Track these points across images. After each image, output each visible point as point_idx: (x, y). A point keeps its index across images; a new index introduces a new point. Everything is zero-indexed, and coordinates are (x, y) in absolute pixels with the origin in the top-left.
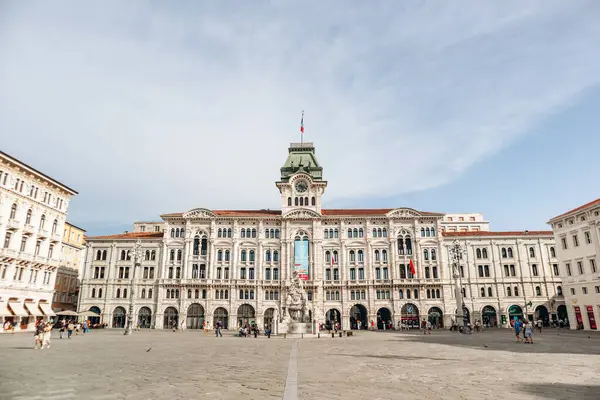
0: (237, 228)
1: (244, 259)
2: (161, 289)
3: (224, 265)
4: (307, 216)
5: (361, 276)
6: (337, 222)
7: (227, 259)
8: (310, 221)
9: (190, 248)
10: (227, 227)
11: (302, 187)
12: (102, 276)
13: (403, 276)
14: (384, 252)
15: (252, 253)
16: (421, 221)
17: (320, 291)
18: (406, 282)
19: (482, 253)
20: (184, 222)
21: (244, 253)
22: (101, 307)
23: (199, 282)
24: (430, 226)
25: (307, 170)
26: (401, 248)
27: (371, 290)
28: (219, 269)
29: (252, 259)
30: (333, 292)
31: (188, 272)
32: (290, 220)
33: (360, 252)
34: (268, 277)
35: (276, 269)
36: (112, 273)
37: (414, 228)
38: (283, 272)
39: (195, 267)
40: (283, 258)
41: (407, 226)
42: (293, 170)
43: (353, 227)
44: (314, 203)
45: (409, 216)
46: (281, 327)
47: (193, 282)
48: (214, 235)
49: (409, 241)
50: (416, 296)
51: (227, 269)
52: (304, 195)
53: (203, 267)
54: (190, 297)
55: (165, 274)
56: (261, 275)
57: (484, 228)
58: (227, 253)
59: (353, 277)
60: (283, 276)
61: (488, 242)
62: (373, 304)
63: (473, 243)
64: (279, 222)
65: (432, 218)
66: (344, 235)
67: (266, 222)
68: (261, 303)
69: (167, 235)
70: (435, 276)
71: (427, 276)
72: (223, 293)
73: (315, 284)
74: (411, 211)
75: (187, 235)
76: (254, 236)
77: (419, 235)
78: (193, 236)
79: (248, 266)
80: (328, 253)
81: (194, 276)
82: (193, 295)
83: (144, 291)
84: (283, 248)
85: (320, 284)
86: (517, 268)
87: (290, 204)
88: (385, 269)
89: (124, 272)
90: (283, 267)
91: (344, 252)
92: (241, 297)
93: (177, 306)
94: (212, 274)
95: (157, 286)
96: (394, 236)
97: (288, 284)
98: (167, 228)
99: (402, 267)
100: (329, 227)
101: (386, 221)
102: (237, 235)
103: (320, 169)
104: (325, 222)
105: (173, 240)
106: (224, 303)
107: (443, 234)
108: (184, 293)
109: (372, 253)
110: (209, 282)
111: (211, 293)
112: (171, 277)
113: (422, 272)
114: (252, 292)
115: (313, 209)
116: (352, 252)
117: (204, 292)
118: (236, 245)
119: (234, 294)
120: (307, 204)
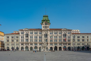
0: (34, 32)
1: (35, 38)
2: (20, 44)
3: (31, 39)
4: (47, 30)
5: (56, 41)
6: (52, 31)
7: (32, 38)
8: (47, 31)
9: (25, 36)
10: (32, 32)
11: (46, 24)
12: (8, 41)
13: (64, 41)
14: (61, 37)
15: (37, 37)
16: (68, 31)
17: (49, 44)
18: (64, 42)
19: (78, 37)
20: (23, 31)
21: (35, 37)
22: (9, 47)
23: (27, 42)
24: (69, 32)
25: (47, 21)
26: (64, 36)
27: (58, 44)
28: (31, 40)
29: (37, 38)
30: (51, 44)
31: (25, 40)
32: (44, 31)
33: (56, 37)
34: (40, 41)
35: (41, 40)
36: (10, 41)
37: (66, 32)
38: (42, 40)
39: (26, 39)
40: (42, 38)
41: (65, 32)
42: (44, 21)
43: (55, 32)
44: (48, 27)
45: (66, 30)
46: (42, 50)
47: (26, 42)
48: (29, 33)
49: (65, 35)
50: (66, 45)
51: (32, 40)
52: (46, 26)
53: (28, 39)
54: (25, 45)
55: (21, 41)
56: (38, 41)
57: (79, 32)
58: (32, 37)
59: (55, 41)
60: (42, 41)
61: (80, 35)
62: (58, 46)
63: (77, 35)
64: (41, 31)
65: (70, 30)
66: (54, 34)
67: (39, 31)
68: (38, 46)
69: (20, 34)
70: (70, 41)
71: (68, 41)
72: (32, 44)
73: (48, 42)
74: (66, 29)
75: (24, 34)
76: (37, 34)
77: (67, 34)
78: (25, 34)
79: (36, 39)
80: (50, 37)
81: (26, 41)
82: (26, 45)
83: (17, 44)
84: (42, 36)
85: (49, 43)
86: (85, 40)
87: (43, 28)
88: (61, 40)
89: (13, 41)
90: (42, 39)
91: (54, 37)
92: (35, 45)
93: (23, 47)
94: (29, 41)
95: (19, 43)
96: (63, 34)
97: (43, 42)
98: (20, 32)
99: (64, 39)
100: (51, 32)
101: (61, 31)
102: (34, 33)
103: (49, 21)
104: (50, 31)
105: (21, 34)
106: (32, 46)
107: (72, 34)
108: (24, 44)
109: (58, 37)
110: (29, 42)
111: (29, 44)
112: (22, 41)
113: (67, 40)
114: (37, 44)
115: (48, 28)
116: (55, 37)
117: (28, 44)
118: (34, 36)
119: (34, 44)
120: (47, 28)
